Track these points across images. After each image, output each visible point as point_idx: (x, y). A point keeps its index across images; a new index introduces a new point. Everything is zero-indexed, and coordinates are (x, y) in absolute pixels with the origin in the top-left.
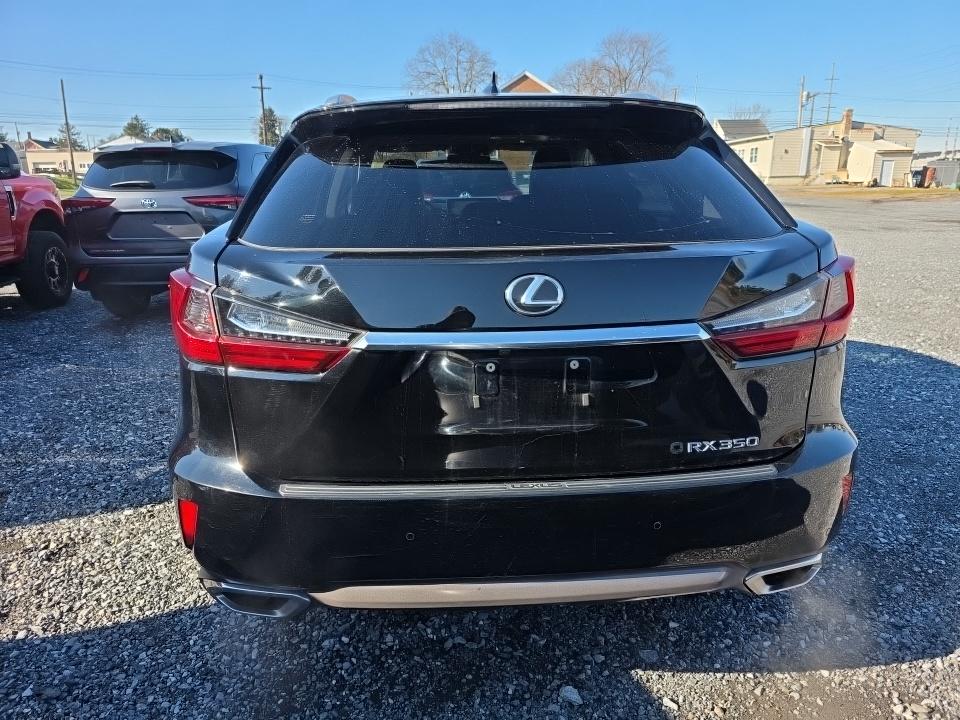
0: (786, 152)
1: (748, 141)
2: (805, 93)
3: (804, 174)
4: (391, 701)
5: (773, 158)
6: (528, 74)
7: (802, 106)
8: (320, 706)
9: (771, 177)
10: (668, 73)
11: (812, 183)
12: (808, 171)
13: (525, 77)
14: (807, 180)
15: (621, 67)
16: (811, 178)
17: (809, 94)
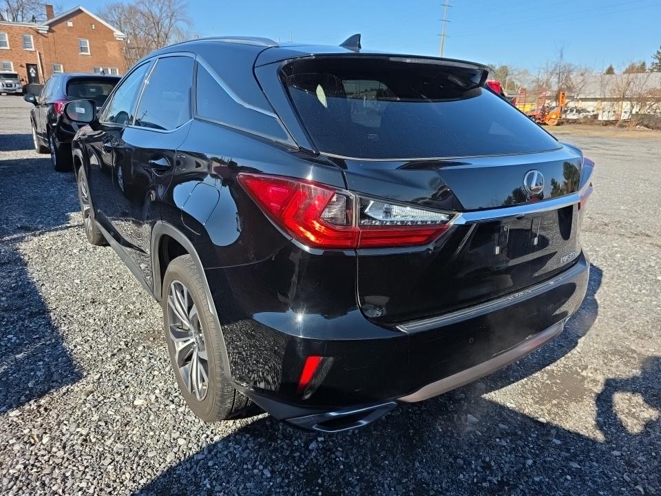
4: (387, 462)
6: (82, 8)
8: (349, 484)
10: (189, 23)
13: (80, 11)
15: (153, 13)
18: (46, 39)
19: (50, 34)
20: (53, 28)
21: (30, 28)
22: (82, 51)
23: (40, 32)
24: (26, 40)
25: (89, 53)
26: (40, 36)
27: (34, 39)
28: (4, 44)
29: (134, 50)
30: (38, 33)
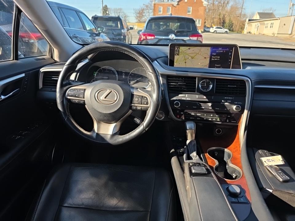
0: (284, 25)
1: (270, 20)
2: (292, 4)
3: (290, 33)
5: (279, 27)
7: (290, 8)
9: (278, 34)
11: (293, 37)
12: (292, 32)
14: (291, 35)
16: (293, 35)
17: (293, 4)
18: (175, 8)
19: (178, 6)
20: (179, 3)
21: (171, 4)
22: (188, 12)
23: (174, 5)
24: (169, 9)
25: (191, 13)
26: (174, 7)
27: (171, 9)
28: (160, 11)
29: (211, 11)
30: (173, 6)
